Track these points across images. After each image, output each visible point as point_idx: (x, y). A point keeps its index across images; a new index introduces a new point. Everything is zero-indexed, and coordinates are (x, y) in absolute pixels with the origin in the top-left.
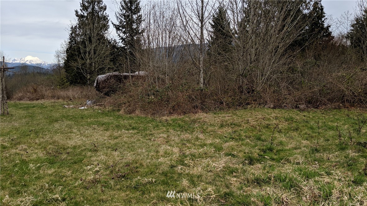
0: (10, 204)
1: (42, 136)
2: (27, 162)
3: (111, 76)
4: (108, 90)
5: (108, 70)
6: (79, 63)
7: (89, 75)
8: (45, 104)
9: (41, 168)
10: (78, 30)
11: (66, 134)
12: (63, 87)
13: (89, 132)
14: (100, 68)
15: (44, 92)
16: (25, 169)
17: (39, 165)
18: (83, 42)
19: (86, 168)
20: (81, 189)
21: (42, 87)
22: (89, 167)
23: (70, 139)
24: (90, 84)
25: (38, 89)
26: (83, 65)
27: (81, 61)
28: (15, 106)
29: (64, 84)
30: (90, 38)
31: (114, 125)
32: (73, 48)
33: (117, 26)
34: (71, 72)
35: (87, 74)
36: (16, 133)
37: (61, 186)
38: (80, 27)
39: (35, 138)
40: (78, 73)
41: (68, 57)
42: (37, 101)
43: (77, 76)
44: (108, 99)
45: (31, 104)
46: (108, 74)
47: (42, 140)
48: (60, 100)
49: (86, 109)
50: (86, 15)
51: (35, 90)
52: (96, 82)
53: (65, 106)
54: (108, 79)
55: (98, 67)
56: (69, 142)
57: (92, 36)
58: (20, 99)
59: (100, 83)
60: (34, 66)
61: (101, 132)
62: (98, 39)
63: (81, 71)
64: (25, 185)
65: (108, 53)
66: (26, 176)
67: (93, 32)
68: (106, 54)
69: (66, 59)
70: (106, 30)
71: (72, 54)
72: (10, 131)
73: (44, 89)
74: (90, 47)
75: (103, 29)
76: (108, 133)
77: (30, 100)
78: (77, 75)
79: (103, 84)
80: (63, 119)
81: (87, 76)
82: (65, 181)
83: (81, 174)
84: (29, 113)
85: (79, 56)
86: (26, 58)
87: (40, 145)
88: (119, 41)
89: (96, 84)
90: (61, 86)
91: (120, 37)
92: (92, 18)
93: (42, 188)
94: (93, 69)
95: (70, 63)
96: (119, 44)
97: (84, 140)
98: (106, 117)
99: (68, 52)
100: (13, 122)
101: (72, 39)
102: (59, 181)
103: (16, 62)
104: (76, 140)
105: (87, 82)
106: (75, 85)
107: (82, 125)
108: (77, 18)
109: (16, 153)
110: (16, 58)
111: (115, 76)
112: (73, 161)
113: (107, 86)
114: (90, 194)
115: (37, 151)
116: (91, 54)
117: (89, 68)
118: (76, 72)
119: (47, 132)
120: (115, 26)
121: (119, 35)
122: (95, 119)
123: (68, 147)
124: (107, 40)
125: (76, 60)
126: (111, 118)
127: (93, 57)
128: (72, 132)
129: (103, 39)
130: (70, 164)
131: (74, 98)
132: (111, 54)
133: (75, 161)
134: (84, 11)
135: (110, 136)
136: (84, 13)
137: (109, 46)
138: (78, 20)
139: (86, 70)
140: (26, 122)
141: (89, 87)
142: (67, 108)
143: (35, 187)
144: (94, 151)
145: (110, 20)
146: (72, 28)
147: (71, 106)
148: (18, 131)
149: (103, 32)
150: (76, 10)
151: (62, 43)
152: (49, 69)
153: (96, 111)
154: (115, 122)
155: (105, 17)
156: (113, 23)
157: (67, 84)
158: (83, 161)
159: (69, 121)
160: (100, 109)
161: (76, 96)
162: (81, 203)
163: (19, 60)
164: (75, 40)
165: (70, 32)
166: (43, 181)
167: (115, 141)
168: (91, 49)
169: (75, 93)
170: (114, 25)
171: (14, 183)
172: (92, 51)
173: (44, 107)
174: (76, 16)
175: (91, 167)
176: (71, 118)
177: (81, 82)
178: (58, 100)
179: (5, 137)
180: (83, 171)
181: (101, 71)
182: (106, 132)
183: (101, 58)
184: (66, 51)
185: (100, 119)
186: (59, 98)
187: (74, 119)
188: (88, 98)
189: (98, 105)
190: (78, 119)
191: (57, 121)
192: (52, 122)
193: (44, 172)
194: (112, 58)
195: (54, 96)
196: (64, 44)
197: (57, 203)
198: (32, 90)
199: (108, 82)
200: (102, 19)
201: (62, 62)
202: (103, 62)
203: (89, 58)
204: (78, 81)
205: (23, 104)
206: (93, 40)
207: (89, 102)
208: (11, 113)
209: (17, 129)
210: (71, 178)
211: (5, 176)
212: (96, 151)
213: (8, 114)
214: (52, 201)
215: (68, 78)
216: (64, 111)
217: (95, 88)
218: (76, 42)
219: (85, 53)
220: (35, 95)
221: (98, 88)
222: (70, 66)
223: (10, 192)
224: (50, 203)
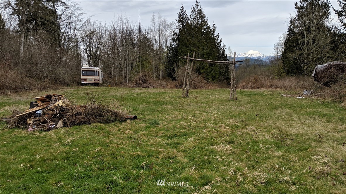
0: (248, 175)
1: (266, 121)
2: (257, 142)
3: (332, 65)
4: (327, 80)
5: (327, 59)
6: (297, 54)
7: (306, 65)
8: (264, 92)
9: (270, 149)
10: (297, 21)
11: (287, 122)
12: (280, 77)
13: (310, 122)
14: (318, 58)
15: (263, 82)
16: (256, 148)
17: (268, 146)
18: (302, 33)
19: (313, 157)
20: (309, 177)
21: (262, 77)
22: (316, 157)
23: (291, 126)
24: (307, 74)
25: (258, 79)
26: (300, 55)
27: (298, 52)
28: (241, 93)
29: (281, 74)
30: (309, 27)
31: (337, 117)
32: (291, 40)
33: (340, 12)
34: (288, 63)
35: (304, 64)
36: (244, 116)
37: (290, 170)
38: (299, 18)
39: (260, 122)
40: (294, 63)
41: (286, 49)
42: (258, 90)
43: (294, 67)
44: (327, 90)
45: (252, 92)
46: (328, 64)
47: (266, 124)
48: (277, 89)
49: (304, 99)
50: (306, 6)
51: (256, 80)
52: (314, 72)
53: (283, 95)
54: (327, 69)
55: (316, 57)
56: (291, 129)
57: (312, 26)
58: (244, 88)
59: (318, 73)
60: (255, 59)
61: (323, 123)
62: (318, 28)
63: (298, 61)
64: (258, 162)
65: (328, 41)
66: (257, 153)
67: (313, 21)
68: (326, 42)
69: (283, 51)
70: (327, 17)
71: (290, 46)
72: (239, 114)
73: (264, 79)
74: (308, 37)
75: (323, 17)
76: (331, 126)
77: (251, 89)
78: (294, 65)
79: (322, 74)
80: (282, 107)
81: (304, 66)
82: (293, 166)
83: (308, 162)
84: (252, 99)
85: (296, 47)
86: (248, 52)
87: (265, 128)
88: (341, 27)
89: (314, 74)
90: (279, 76)
91: (343, 24)
92: (312, 8)
93: (273, 167)
94: (311, 59)
95: (287, 54)
96: (341, 31)
97: (306, 129)
98: (327, 109)
99: (286, 44)
100: (240, 107)
101: (291, 31)
102: (287, 165)
103: (240, 56)
104: (298, 129)
105: (304, 72)
106: (291, 75)
107: (301, 114)
108: (296, 10)
109: (247, 133)
110: (240, 53)
111: (336, 65)
112: (298, 148)
113: (327, 76)
114: (320, 185)
115: (264, 134)
116: (309, 44)
117: (307, 58)
118: (293, 63)
119: (269, 118)
120: (336, 13)
121: (341, 21)
122: (314, 109)
123: (291, 135)
124: (328, 28)
125: (294, 51)
126: (332, 110)
127: (311, 47)
128: (293, 120)
129: (323, 28)
130: (296, 150)
131: (290, 87)
132: (331, 42)
133: (300, 148)
134: (304, 2)
135: (334, 128)
136: (303, 5)
137: (328, 34)
138: (298, 12)
139: (304, 60)
140: (250, 107)
141: (306, 77)
142: (285, 97)
143: (267, 165)
144: (318, 142)
145: (332, 7)
146: (291, 21)
147: (289, 95)
148: (245, 114)
149: (323, 20)
150: (296, 3)
151: (280, 36)
152: (268, 61)
153: (315, 101)
154: (337, 114)
155: (326, 4)
156: (334, 10)
157: (284, 74)
158: (308, 150)
159: (288, 109)
160: (319, 100)
161: (292, 86)
162: (311, 191)
163: (243, 54)
164: (294, 32)
165: (289, 25)
166: (273, 162)
167: (340, 134)
168: (309, 39)
169: (291, 83)
170: (336, 11)
171: (249, 158)
172: (311, 41)
173: (264, 95)
174: (296, 8)
175: (318, 158)
176: (290, 106)
177: (297, 72)
178: (276, 89)
179: (236, 118)
180: (310, 160)
181: (320, 61)
182: (328, 123)
183: (319, 48)
184: (284, 43)
185: (319, 110)
186: (276, 88)
187: (292, 108)
188: (305, 88)
189: (317, 95)
190: (297, 108)
191: (276, 108)
192: (272, 109)
193: (272, 154)
194: (332, 47)
195: (272, 85)
196: (282, 37)
197: (288, 185)
198: (253, 80)
199: (328, 72)
200: (322, 7)
201: (280, 53)
202: (322, 51)
203: (307, 48)
204: (295, 72)
205: (247, 92)
206: (313, 30)
207: (306, 92)
208: (239, 99)
209: (245, 113)
210: (298, 164)
211: (242, 151)
212: (321, 142)
213: (236, 99)
214: (283, 182)
215: (284, 69)
216: (282, 99)
217: (314, 78)
218: (294, 33)
219: (303, 43)
220: (255, 84)
221: (316, 78)
222: (288, 57)
223: (247, 165)
224: (281, 183)
